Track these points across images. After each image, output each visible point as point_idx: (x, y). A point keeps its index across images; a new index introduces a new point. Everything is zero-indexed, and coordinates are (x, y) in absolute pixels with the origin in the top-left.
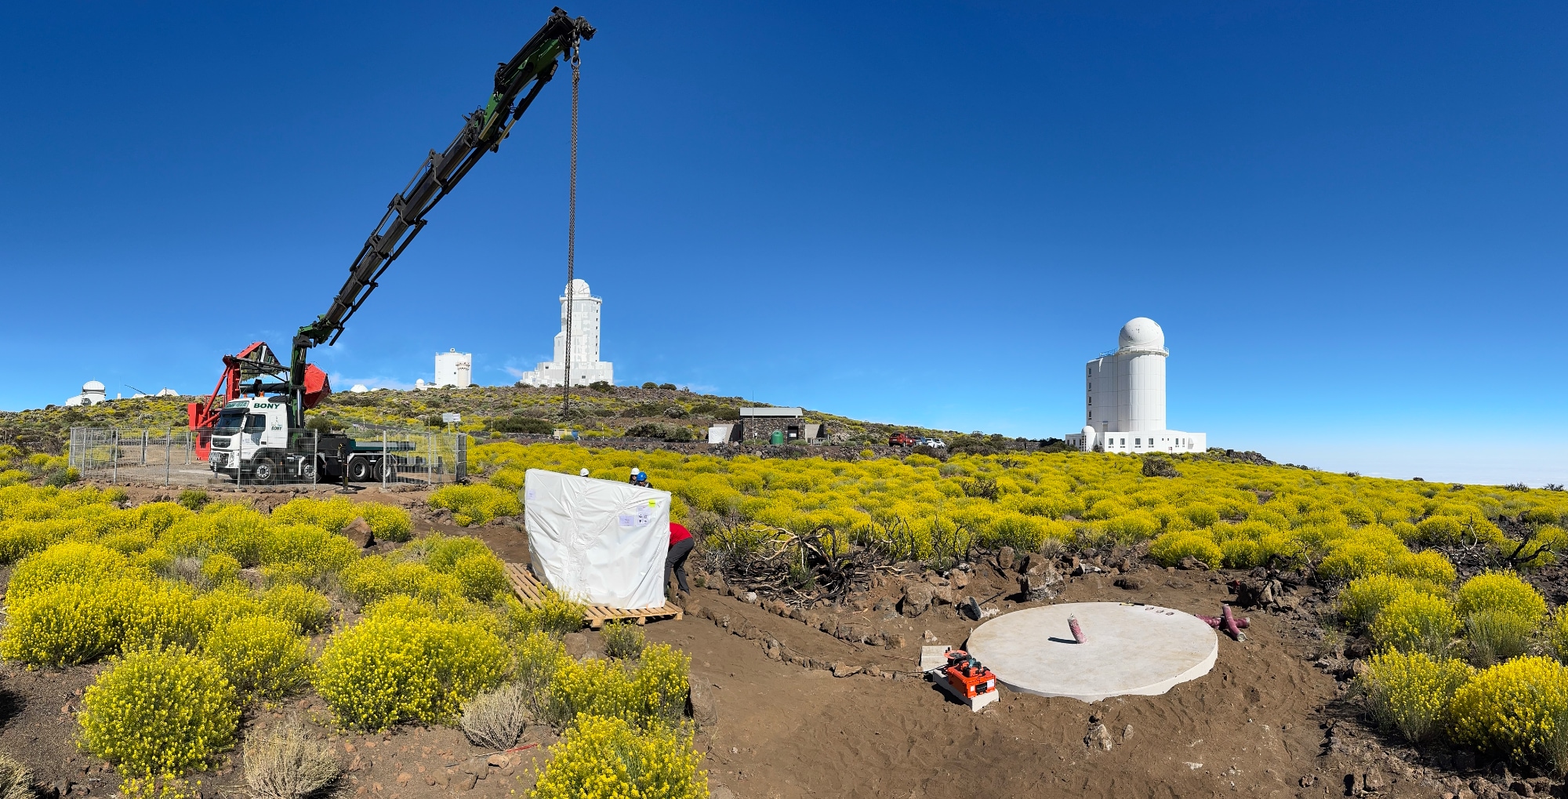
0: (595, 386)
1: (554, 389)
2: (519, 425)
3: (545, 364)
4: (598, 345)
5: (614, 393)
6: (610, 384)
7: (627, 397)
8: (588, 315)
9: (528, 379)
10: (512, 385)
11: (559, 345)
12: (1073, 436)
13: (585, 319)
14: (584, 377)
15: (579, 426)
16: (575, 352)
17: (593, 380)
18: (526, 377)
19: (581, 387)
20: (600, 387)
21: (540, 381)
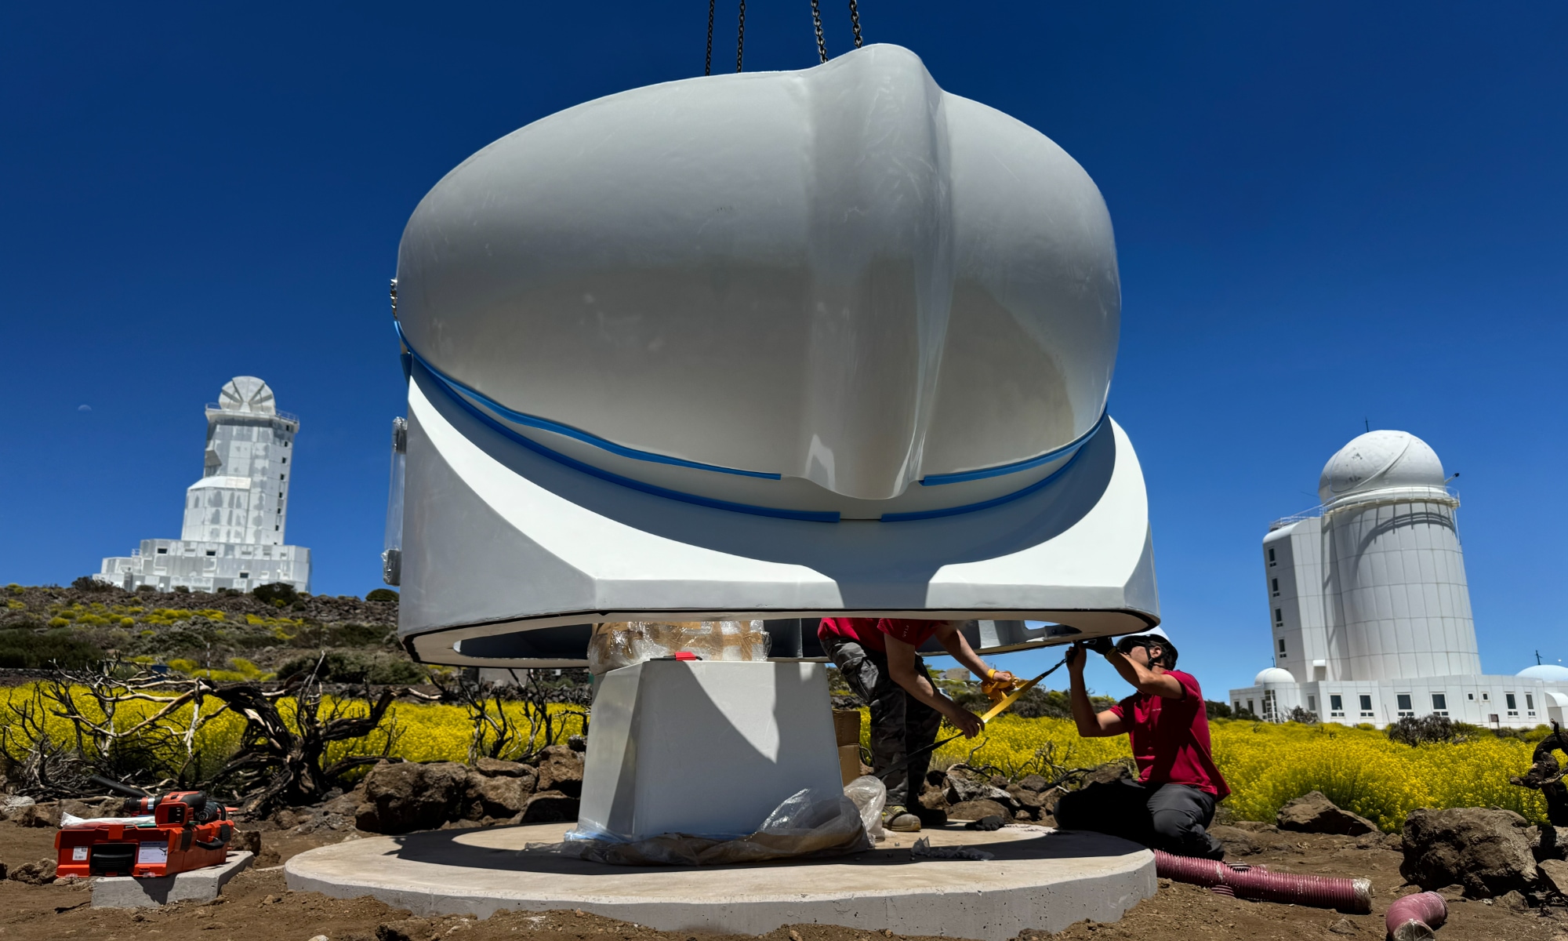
0: (264, 594)
1: (171, 597)
2: (19, 651)
3: (159, 543)
4: (283, 512)
5: (303, 609)
6: (300, 588)
7: (330, 618)
8: (266, 449)
9: (113, 573)
10: (66, 584)
11: (196, 505)
12: (1246, 691)
13: (257, 457)
14: (244, 576)
15: (183, 662)
16: (229, 522)
17: (265, 579)
18: (111, 569)
19: (234, 594)
20: (276, 596)
21: (142, 579)
